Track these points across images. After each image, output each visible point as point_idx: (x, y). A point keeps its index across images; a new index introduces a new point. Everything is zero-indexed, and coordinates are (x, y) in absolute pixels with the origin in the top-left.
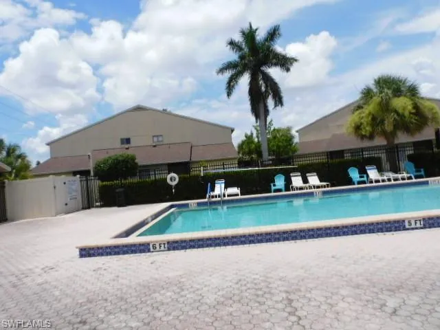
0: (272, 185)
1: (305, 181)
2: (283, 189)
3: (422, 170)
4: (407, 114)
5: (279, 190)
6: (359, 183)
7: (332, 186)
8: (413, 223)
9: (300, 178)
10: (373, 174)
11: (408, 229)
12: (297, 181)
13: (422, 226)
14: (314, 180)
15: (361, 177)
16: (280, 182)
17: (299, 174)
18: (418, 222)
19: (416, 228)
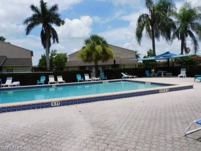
0: (38, 81)
1: (56, 79)
2: (43, 83)
3: (106, 77)
4: (100, 52)
5: (42, 84)
6: (80, 81)
7: (66, 83)
8: (55, 103)
9: (53, 78)
10: (87, 77)
11: (52, 107)
12: (52, 79)
13: (59, 105)
14: (60, 79)
15: (82, 79)
16: (43, 79)
17: (53, 76)
18: (58, 103)
19: (57, 106)
